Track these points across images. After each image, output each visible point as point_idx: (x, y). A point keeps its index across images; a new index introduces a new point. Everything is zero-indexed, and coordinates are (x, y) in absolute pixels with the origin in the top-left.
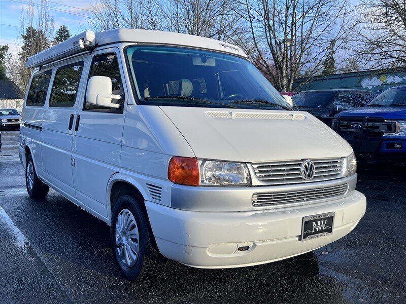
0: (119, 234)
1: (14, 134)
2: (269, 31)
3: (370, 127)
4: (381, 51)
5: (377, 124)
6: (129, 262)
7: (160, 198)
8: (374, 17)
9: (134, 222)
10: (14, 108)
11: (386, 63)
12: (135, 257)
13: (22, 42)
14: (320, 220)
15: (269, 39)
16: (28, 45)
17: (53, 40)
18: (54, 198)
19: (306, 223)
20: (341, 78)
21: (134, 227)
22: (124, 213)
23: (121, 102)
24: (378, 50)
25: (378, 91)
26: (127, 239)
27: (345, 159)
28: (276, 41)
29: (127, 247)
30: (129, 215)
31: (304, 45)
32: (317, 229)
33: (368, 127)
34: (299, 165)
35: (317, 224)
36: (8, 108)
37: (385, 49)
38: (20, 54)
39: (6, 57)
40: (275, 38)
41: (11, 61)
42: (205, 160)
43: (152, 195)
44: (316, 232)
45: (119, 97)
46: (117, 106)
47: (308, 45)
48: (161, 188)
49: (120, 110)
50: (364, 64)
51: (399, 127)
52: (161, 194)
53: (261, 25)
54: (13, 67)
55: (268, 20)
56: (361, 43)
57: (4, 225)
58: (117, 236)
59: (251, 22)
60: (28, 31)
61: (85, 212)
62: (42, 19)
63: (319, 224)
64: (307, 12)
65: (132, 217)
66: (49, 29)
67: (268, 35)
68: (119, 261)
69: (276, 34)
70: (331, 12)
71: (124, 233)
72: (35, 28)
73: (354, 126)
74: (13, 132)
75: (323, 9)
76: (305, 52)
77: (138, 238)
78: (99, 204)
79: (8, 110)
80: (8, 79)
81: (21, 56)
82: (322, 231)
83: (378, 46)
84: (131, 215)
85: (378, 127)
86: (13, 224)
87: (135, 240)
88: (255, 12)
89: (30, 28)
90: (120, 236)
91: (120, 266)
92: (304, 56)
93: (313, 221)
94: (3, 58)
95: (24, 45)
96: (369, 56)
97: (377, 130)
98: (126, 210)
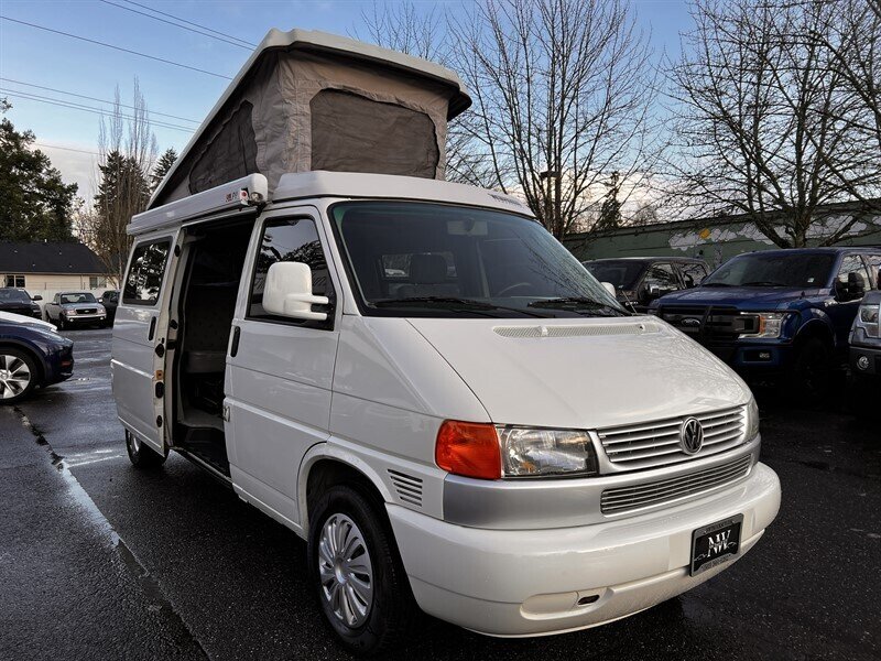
0: (326, 559)
1: (90, 337)
2: (522, 159)
3: (716, 324)
4: (704, 191)
5: (726, 318)
6: (351, 619)
7: (418, 501)
8: (692, 136)
9: (361, 541)
10: (88, 290)
11: (710, 210)
12: (363, 611)
13: (100, 178)
14: (719, 532)
15: (522, 174)
16: (110, 183)
17: (154, 174)
18: (177, 467)
19: (699, 540)
20: (636, 234)
21: (360, 551)
22: (339, 521)
23: (330, 308)
24: (699, 189)
25: (698, 255)
26: (345, 574)
27: (745, 408)
28: (533, 175)
29: (346, 588)
30: (350, 527)
31: (579, 181)
32: (716, 549)
33: (712, 323)
34: (677, 427)
35: (715, 540)
36: (79, 291)
37: (711, 188)
38: (97, 197)
39: (74, 203)
40: (532, 170)
41: (82, 210)
42: (509, 427)
43: (402, 492)
44: (714, 556)
45: (324, 300)
46: (323, 316)
47: (586, 183)
48: (420, 481)
49: (328, 325)
50: (677, 213)
51: (765, 323)
52: (420, 493)
53: (508, 149)
54: (83, 219)
55: (519, 141)
56: (672, 177)
57: (92, 528)
58: (322, 564)
59: (492, 145)
60: (110, 160)
61: (248, 505)
62: (136, 139)
63: (718, 539)
64: (584, 128)
65: (356, 532)
66: (147, 156)
67: (520, 165)
68: (328, 613)
69: (534, 163)
70: (624, 129)
71: (339, 560)
72: (123, 153)
73: (688, 321)
74: (86, 332)
75: (611, 123)
76: (581, 194)
77: (370, 575)
78: (282, 496)
79: (77, 294)
80: (76, 240)
81: (98, 201)
82: (723, 552)
83: (701, 183)
84: (355, 526)
85: (729, 324)
86: (110, 526)
87: (364, 578)
88: (498, 129)
89: (115, 154)
90: (327, 565)
91: (330, 624)
92: (579, 200)
93: (709, 535)
94: (69, 205)
95: (102, 182)
96: (686, 199)
97: (727, 328)
98: (341, 517)
